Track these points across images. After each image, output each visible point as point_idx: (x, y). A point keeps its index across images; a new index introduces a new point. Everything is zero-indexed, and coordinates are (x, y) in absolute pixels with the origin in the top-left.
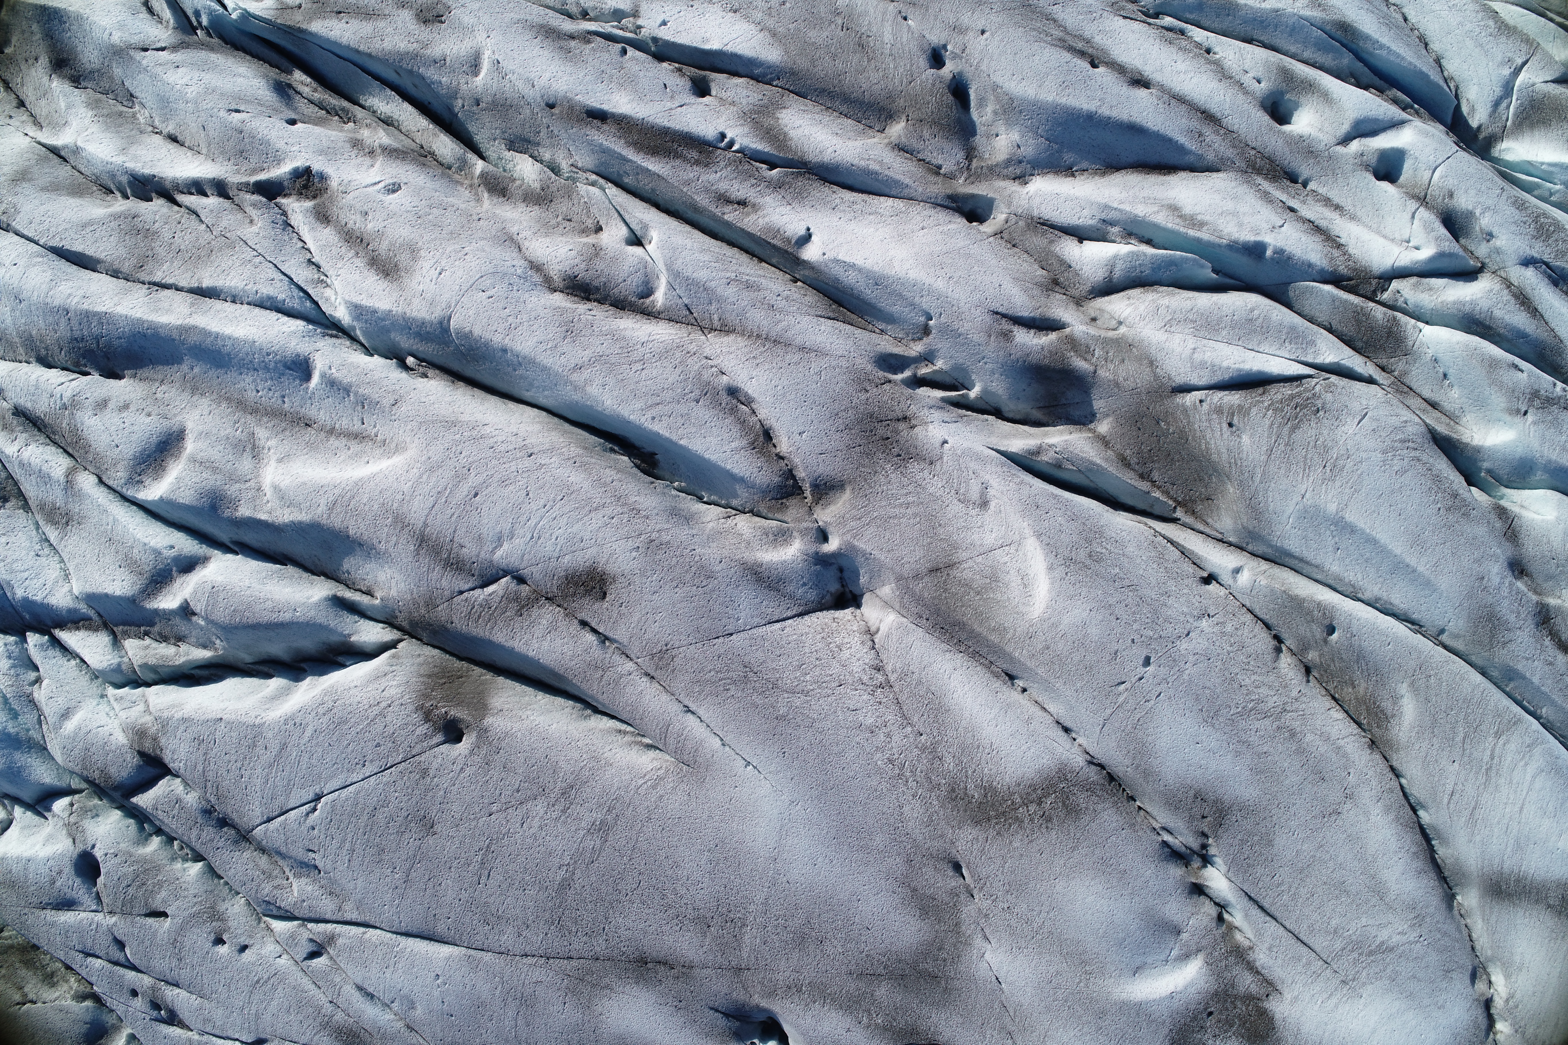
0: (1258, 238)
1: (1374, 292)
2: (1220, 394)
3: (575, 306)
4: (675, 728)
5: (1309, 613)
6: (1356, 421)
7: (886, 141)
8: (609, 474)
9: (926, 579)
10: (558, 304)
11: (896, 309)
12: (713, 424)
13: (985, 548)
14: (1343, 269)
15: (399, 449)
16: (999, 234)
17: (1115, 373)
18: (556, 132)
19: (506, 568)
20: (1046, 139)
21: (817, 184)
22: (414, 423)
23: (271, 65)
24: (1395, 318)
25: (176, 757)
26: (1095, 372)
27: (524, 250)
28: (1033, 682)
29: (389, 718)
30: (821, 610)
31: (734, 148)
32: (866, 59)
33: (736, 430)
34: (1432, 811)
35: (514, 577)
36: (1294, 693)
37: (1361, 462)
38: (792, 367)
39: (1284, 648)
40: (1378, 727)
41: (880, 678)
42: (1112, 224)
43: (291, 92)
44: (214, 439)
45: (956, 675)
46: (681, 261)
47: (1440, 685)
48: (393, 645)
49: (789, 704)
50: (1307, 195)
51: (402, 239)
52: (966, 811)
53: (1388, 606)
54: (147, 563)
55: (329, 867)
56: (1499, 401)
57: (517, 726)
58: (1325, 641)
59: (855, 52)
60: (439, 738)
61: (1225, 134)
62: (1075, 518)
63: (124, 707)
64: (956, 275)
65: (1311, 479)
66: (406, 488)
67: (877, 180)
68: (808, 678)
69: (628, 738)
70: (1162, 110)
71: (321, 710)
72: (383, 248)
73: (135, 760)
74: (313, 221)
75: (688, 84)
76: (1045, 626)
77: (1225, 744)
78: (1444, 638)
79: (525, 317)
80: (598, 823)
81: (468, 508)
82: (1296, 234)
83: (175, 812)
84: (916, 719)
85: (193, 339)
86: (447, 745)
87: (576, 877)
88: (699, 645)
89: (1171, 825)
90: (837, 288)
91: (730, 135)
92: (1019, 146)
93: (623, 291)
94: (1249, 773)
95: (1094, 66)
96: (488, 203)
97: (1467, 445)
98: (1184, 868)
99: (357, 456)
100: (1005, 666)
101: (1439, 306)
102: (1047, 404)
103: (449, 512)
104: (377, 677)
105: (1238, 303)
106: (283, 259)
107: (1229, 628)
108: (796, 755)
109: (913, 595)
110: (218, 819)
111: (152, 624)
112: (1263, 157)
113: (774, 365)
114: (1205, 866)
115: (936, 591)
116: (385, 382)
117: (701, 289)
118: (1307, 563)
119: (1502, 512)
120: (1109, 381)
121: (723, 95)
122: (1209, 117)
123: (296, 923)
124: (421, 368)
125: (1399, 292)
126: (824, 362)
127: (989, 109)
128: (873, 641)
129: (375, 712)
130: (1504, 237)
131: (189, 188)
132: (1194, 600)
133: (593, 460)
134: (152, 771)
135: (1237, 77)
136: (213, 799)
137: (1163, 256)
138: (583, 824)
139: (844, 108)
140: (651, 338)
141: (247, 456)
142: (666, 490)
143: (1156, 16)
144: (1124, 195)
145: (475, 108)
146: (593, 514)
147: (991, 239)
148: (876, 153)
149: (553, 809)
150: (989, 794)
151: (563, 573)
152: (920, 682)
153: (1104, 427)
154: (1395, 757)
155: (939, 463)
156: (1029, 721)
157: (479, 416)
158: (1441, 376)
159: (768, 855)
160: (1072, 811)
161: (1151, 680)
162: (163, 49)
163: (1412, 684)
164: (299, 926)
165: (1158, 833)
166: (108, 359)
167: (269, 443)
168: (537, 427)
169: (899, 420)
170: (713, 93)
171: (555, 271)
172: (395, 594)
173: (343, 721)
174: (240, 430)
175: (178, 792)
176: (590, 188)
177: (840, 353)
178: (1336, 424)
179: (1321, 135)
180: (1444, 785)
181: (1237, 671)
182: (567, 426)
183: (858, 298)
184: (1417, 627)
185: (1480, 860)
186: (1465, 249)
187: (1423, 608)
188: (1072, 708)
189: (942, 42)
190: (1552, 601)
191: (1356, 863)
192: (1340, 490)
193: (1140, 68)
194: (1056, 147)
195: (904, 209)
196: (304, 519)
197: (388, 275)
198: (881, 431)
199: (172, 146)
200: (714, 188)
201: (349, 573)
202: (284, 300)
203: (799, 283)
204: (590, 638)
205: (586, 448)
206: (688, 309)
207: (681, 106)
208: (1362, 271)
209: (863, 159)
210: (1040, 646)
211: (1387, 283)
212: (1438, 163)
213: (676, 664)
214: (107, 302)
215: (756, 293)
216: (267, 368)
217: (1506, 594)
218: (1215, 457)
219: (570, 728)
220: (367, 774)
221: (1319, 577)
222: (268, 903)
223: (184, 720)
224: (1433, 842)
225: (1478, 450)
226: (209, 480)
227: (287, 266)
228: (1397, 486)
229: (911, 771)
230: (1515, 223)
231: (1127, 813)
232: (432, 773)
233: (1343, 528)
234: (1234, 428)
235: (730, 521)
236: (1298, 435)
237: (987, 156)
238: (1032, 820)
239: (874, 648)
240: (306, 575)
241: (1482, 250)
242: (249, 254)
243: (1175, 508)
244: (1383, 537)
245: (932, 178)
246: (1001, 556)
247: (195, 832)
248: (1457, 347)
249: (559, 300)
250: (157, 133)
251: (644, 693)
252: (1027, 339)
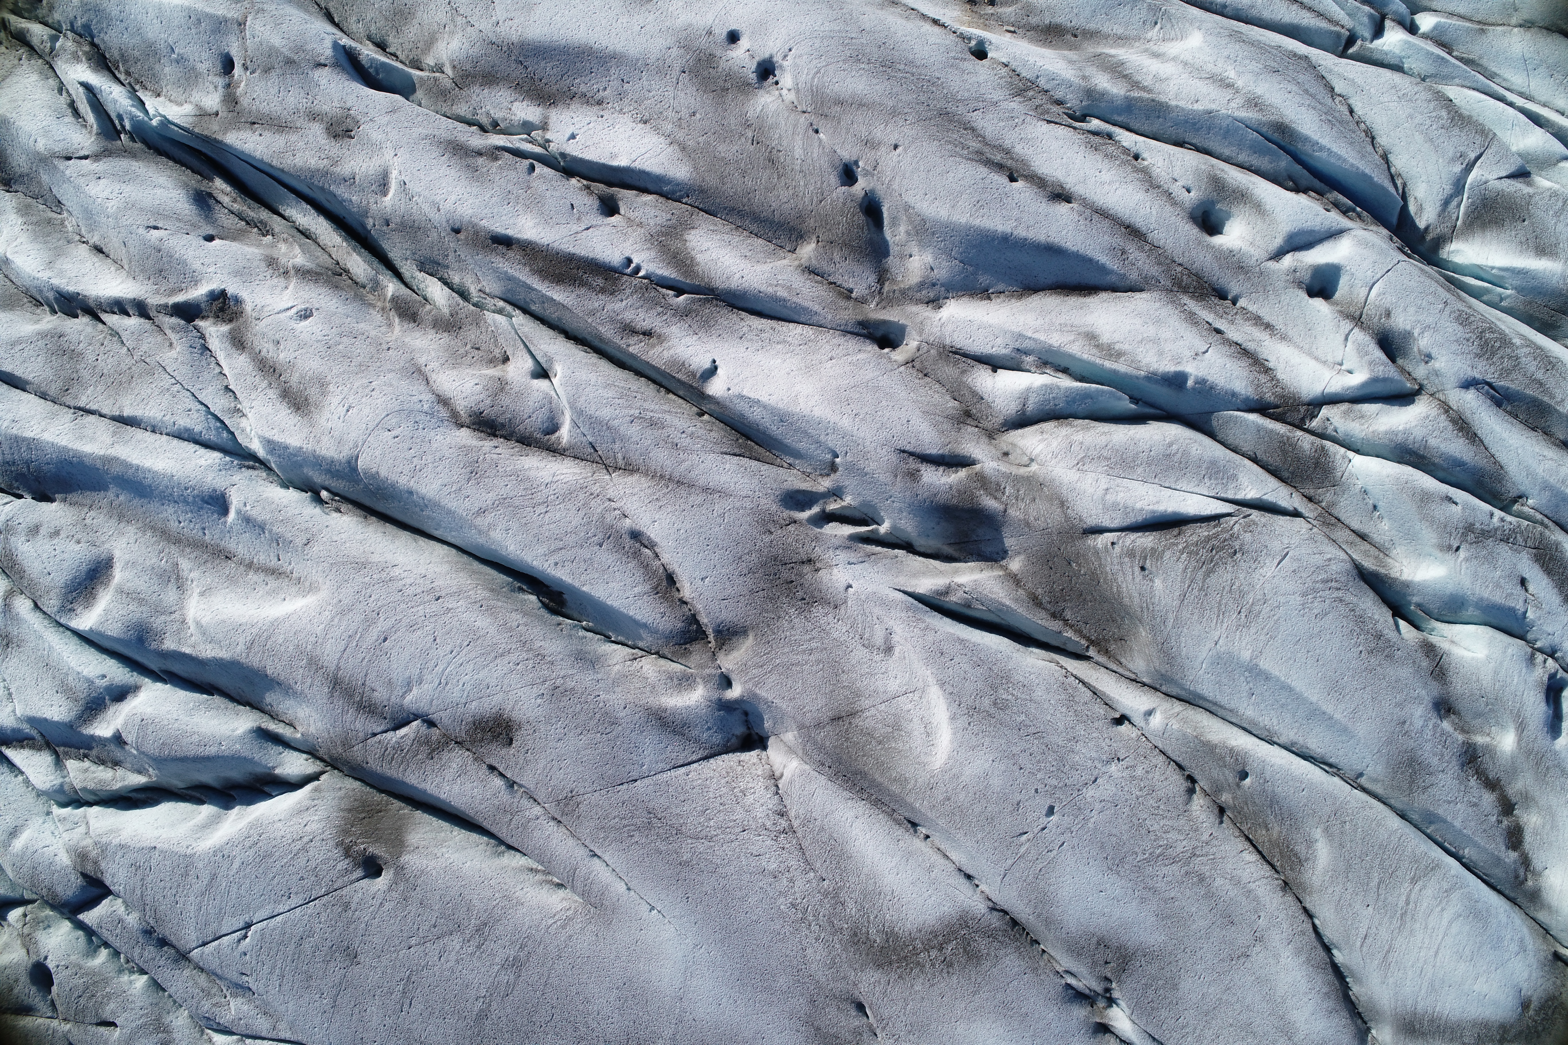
0: (1179, 368)
1: (1303, 420)
2: (1133, 536)
3: (481, 443)
4: (582, 872)
5: (1222, 758)
6: (1276, 561)
7: (797, 263)
8: (516, 618)
9: (828, 728)
10: (464, 442)
11: (803, 446)
12: (616, 569)
13: (889, 695)
14: (1269, 397)
15: (313, 588)
16: (910, 362)
17: (1026, 513)
18: (463, 257)
19: (416, 712)
20: (961, 262)
21: (724, 311)
22: (325, 564)
23: (193, 171)
24: (1323, 448)
25: (115, 881)
26: (1005, 511)
27: (431, 382)
28: (934, 831)
29: (311, 853)
30: (726, 753)
31: (641, 274)
32: (775, 176)
33: (639, 574)
34: (1346, 952)
35: (424, 721)
36: (1205, 837)
37: (1278, 607)
38: (695, 508)
39: (1198, 789)
40: (1291, 869)
41: (783, 823)
42: (1027, 353)
43: (212, 202)
44: (140, 568)
45: (858, 824)
46: (584, 398)
47: (1355, 831)
48: (315, 777)
49: (693, 850)
50: (1236, 314)
51: (312, 372)
52: (868, 955)
53: (1304, 750)
54: (82, 691)
55: (262, 990)
56: (1429, 536)
57: (432, 864)
58: (1238, 786)
59: (764, 168)
60: (359, 873)
61: (1151, 250)
62: (981, 664)
63: (67, 828)
64: (862, 412)
65: (1225, 625)
66: (319, 630)
67: (785, 307)
68: (712, 823)
69: (540, 877)
70: (1082, 227)
71: (247, 844)
72: (294, 380)
73: (80, 881)
74: (229, 347)
75: (596, 203)
76: (947, 777)
77: (1130, 891)
78: (1363, 781)
79: (430, 458)
80: (511, 959)
81: (378, 653)
82: (1220, 361)
83: (118, 931)
84: (818, 865)
85: (116, 470)
86: (367, 880)
87: (492, 1009)
88: (603, 792)
89: (1074, 970)
90: (743, 423)
91: (636, 261)
92: (932, 269)
93: (528, 427)
94: (1155, 918)
95: (1012, 179)
96: (399, 328)
97: (1395, 579)
98: (1089, 1008)
99: (273, 593)
100: (907, 814)
101: (1370, 436)
102: (957, 541)
103: (361, 656)
104: (300, 811)
105: (1156, 437)
106: (200, 387)
107: (1139, 772)
108: (699, 900)
109: (815, 743)
110: (158, 939)
111: (90, 748)
112: (1190, 273)
113: (677, 507)
114: (1110, 1006)
115: (837, 740)
116: (299, 519)
117: (604, 428)
118: (1221, 707)
119: (1429, 649)
120: (1019, 520)
121: (631, 215)
122: (1133, 232)
123: (235, 1037)
124: (334, 503)
125: (1328, 420)
126: (728, 504)
127: (902, 229)
128: (777, 786)
129: (298, 847)
130: (1444, 359)
131: (112, 308)
132: (1104, 744)
133: (500, 604)
134: (95, 891)
135: (1166, 186)
136: (152, 922)
137: (1077, 389)
138: (497, 960)
139: (754, 227)
140: (556, 479)
141: (172, 586)
142: (573, 632)
143: (1083, 119)
144: (1040, 321)
145: (385, 228)
146: (498, 661)
147: (902, 368)
148: (785, 277)
149: (468, 944)
150: (891, 940)
151: (471, 719)
152: (822, 829)
153: (1015, 564)
154: (1308, 899)
155: (843, 607)
156: (930, 870)
157: (389, 557)
158: (1371, 507)
159: (674, 994)
160: (973, 957)
161: (1054, 830)
162: (86, 157)
163: (1326, 830)
164: (239, 1041)
165: (1062, 976)
166: (39, 482)
167: (192, 575)
168: (445, 568)
169: (803, 563)
170: (622, 211)
171: (462, 406)
172: (314, 732)
173: (268, 855)
174: (165, 560)
175: (120, 913)
176: (497, 316)
177: (744, 493)
178: (1253, 566)
179: (1252, 250)
180: (1357, 928)
181: (1145, 816)
182: (476, 565)
183: (764, 433)
184: (1335, 770)
185: (1393, 1001)
186: (1403, 370)
187: (1341, 753)
188: (973, 858)
189: (854, 159)
190: (1480, 740)
191: (1264, 1004)
192: (1255, 637)
193: (1062, 179)
194: (970, 269)
195: (813, 337)
196: (225, 656)
197: (299, 409)
198: (785, 575)
199: (96, 259)
200: (619, 317)
201: (272, 706)
202: (201, 432)
203: (706, 417)
204: (499, 782)
205: (492, 590)
206: (593, 447)
207: (588, 229)
208: (1290, 398)
209: (771, 285)
210: (941, 797)
211: (1317, 409)
212: (1375, 278)
213: (581, 810)
214: (34, 428)
215: (660, 431)
216: (186, 502)
217: (1429, 737)
218: (1126, 601)
219: (483, 866)
220: (292, 906)
221: (1233, 720)
222: (208, 1019)
223: (121, 846)
224: (1348, 980)
225: (1407, 585)
226: (135, 612)
227: (204, 394)
228: (1316, 631)
229: (814, 916)
230: (1457, 341)
231: (1030, 958)
232: (353, 906)
233: (1258, 675)
234: (1147, 572)
235: (635, 663)
236: (1213, 580)
237: (900, 278)
238: (933, 965)
239: (777, 793)
240: (231, 705)
241: (1420, 372)
242: (168, 381)
243: (1088, 647)
244: (1299, 685)
245: (843, 303)
246: (904, 703)
247: (137, 951)
248: (1387, 480)
249: (465, 436)
250: (84, 242)
251: (551, 837)
252: (935, 478)
